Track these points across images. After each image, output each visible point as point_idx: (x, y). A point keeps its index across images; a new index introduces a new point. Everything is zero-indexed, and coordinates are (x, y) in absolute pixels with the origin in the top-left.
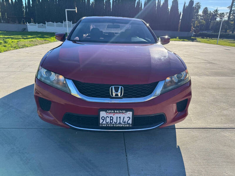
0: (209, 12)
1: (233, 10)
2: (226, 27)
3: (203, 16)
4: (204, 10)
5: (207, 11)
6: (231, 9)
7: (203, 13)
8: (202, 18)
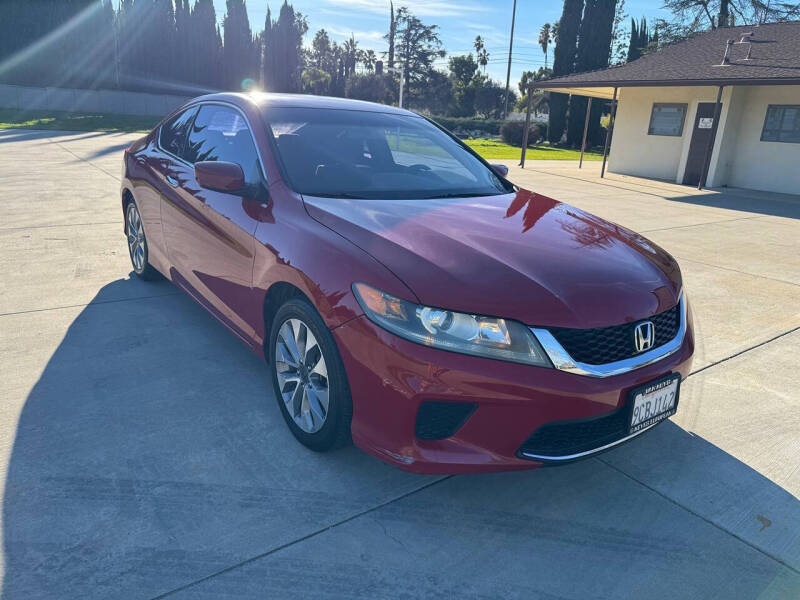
0: (332, 47)
1: (398, 46)
2: (388, 93)
3: (316, 56)
4: (317, 39)
5: (328, 42)
6: (392, 43)
7: (314, 45)
8: (315, 61)
